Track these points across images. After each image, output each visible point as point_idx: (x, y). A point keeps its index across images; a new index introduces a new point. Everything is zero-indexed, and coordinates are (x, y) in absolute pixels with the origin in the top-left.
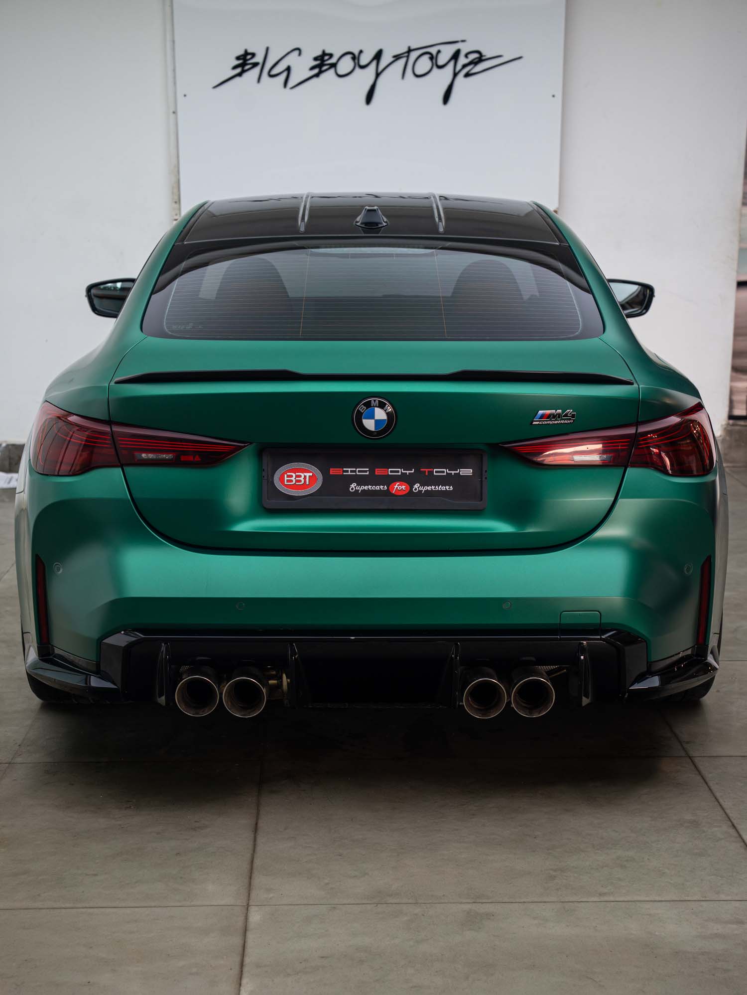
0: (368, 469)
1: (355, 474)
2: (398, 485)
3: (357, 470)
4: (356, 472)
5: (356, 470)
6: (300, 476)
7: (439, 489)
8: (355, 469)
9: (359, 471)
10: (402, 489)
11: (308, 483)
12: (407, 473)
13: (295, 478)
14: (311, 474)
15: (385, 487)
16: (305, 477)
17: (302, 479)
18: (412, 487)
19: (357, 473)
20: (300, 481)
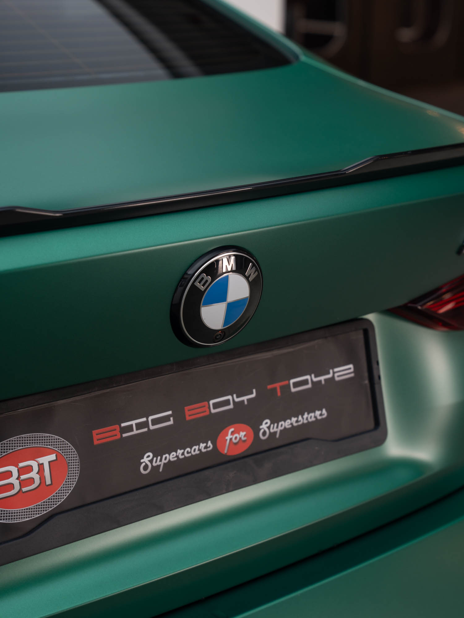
0: (170, 413)
1: (146, 430)
2: (233, 433)
3: (151, 418)
4: (148, 427)
5: (147, 421)
6: (29, 469)
7: (305, 421)
8: (144, 419)
9: (155, 422)
10: (240, 438)
11: (48, 482)
12: (243, 401)
13: (18, 478)
14: (53, 457)
15: (209, 443)
16: (41, 466)
17: (34, 474)
18: (256, 430)
19: (152, 427)
20: (32, 480)
